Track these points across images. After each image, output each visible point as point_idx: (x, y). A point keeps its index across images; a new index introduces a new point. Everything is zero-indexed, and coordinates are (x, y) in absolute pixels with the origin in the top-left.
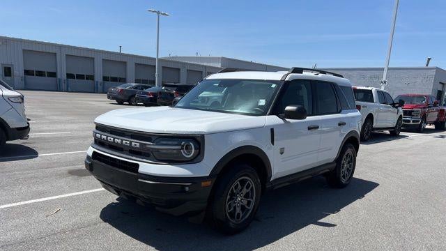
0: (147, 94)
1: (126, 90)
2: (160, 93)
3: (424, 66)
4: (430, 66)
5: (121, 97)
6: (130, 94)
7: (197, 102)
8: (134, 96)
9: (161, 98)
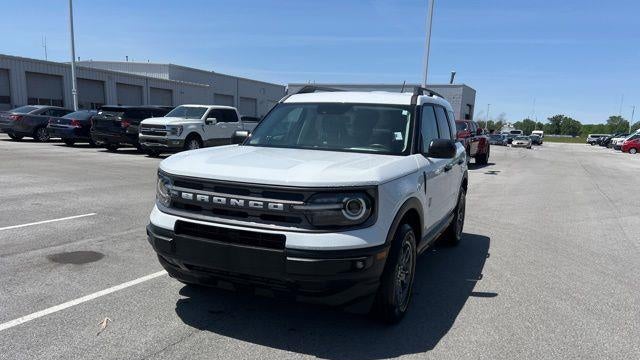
0: (70, 122)
1: (27, 117)
2: (96, 121)
3: (448, 83)
4: (455, 82)
5: (19, 128)
6: (35, 124)
7: (165, 134)
8: (44, 126)
9: (97, 128)
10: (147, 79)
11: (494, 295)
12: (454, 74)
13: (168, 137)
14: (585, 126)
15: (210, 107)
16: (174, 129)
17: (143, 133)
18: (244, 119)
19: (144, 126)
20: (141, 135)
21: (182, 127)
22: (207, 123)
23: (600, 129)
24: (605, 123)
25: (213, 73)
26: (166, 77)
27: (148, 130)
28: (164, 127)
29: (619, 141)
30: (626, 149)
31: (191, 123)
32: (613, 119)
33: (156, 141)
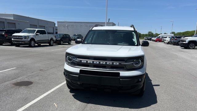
4: (110, 22)
7: (22, 39)
10: (6, 19)
11: (159, 85)
12: (109, 19)
13: (23, 40)
14: (142, 35)
15: (37, 29)
16: (25, 37)
17: (14, 38)
18: (48, 33)
19: (14, 36)
20: (13, 39)
21: (28, 36)
22: (37, 35)
23: (146, 35)
24: (147, 34)
25: (28, 17)
26: (12, 19)
27: (15, 37)
28: (22, 36)
29: (154, 39)
30: (156, 41)
31: (31, 35)
32: (149, 32)
33: (19, 41)
